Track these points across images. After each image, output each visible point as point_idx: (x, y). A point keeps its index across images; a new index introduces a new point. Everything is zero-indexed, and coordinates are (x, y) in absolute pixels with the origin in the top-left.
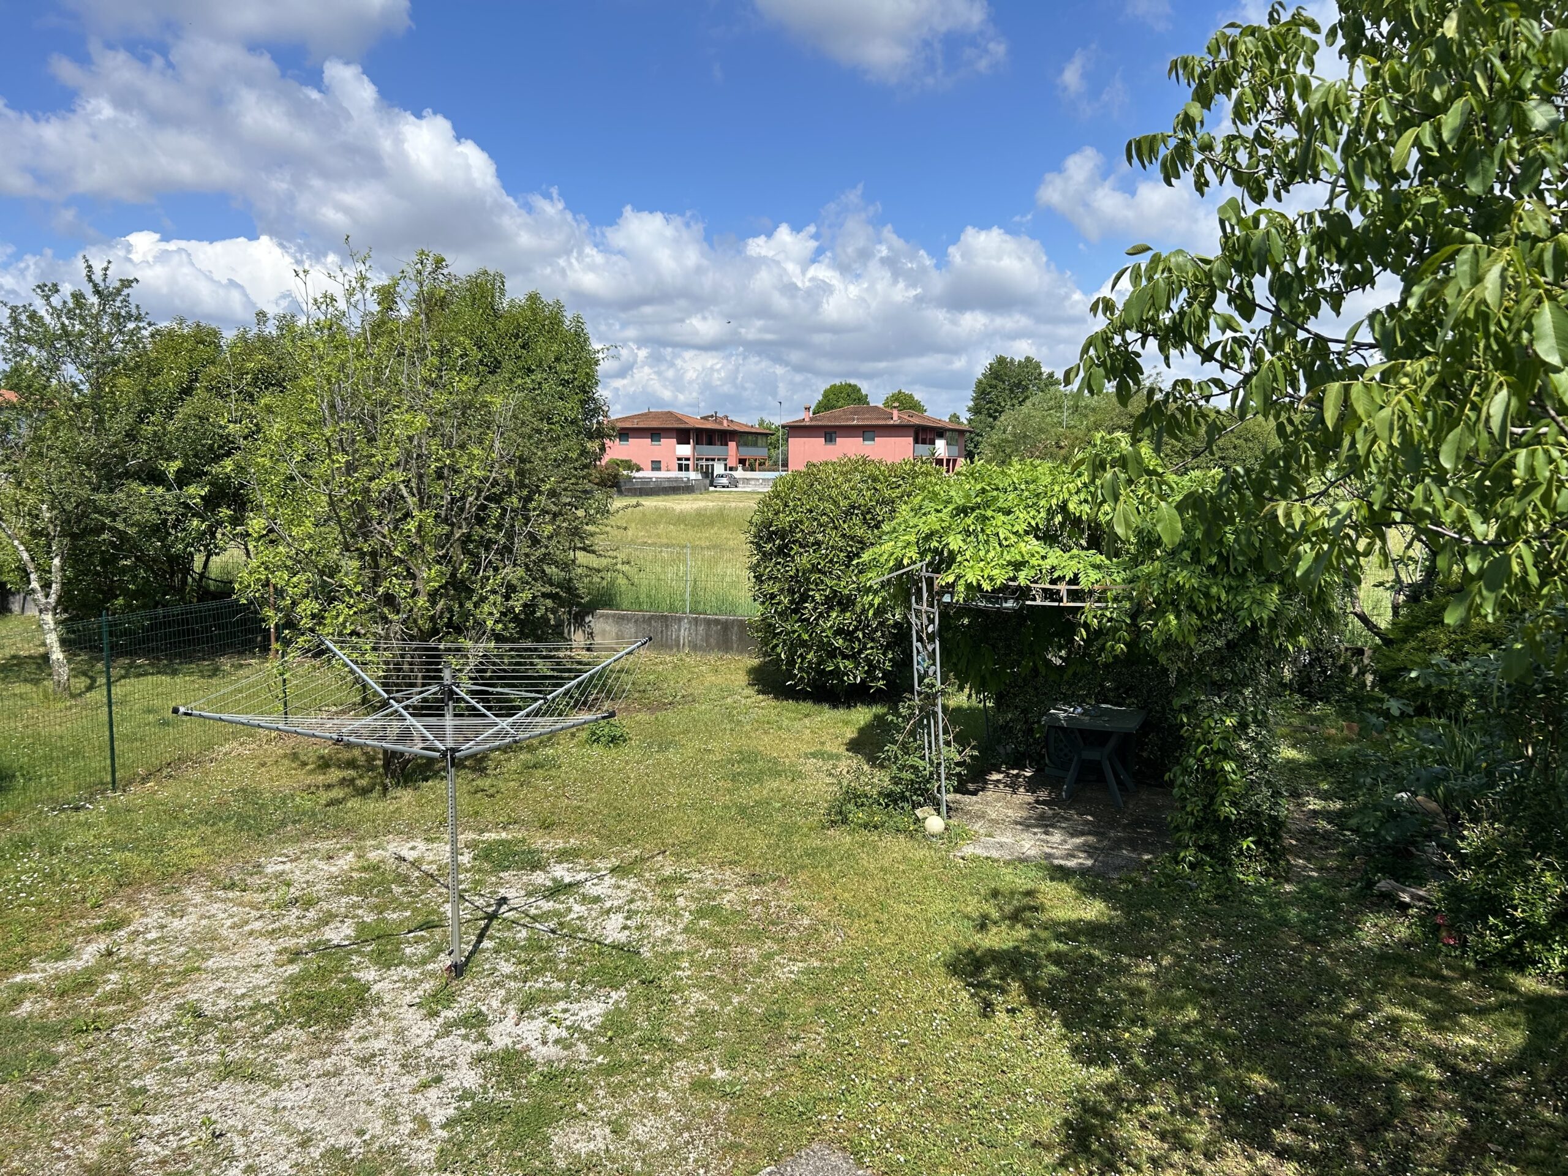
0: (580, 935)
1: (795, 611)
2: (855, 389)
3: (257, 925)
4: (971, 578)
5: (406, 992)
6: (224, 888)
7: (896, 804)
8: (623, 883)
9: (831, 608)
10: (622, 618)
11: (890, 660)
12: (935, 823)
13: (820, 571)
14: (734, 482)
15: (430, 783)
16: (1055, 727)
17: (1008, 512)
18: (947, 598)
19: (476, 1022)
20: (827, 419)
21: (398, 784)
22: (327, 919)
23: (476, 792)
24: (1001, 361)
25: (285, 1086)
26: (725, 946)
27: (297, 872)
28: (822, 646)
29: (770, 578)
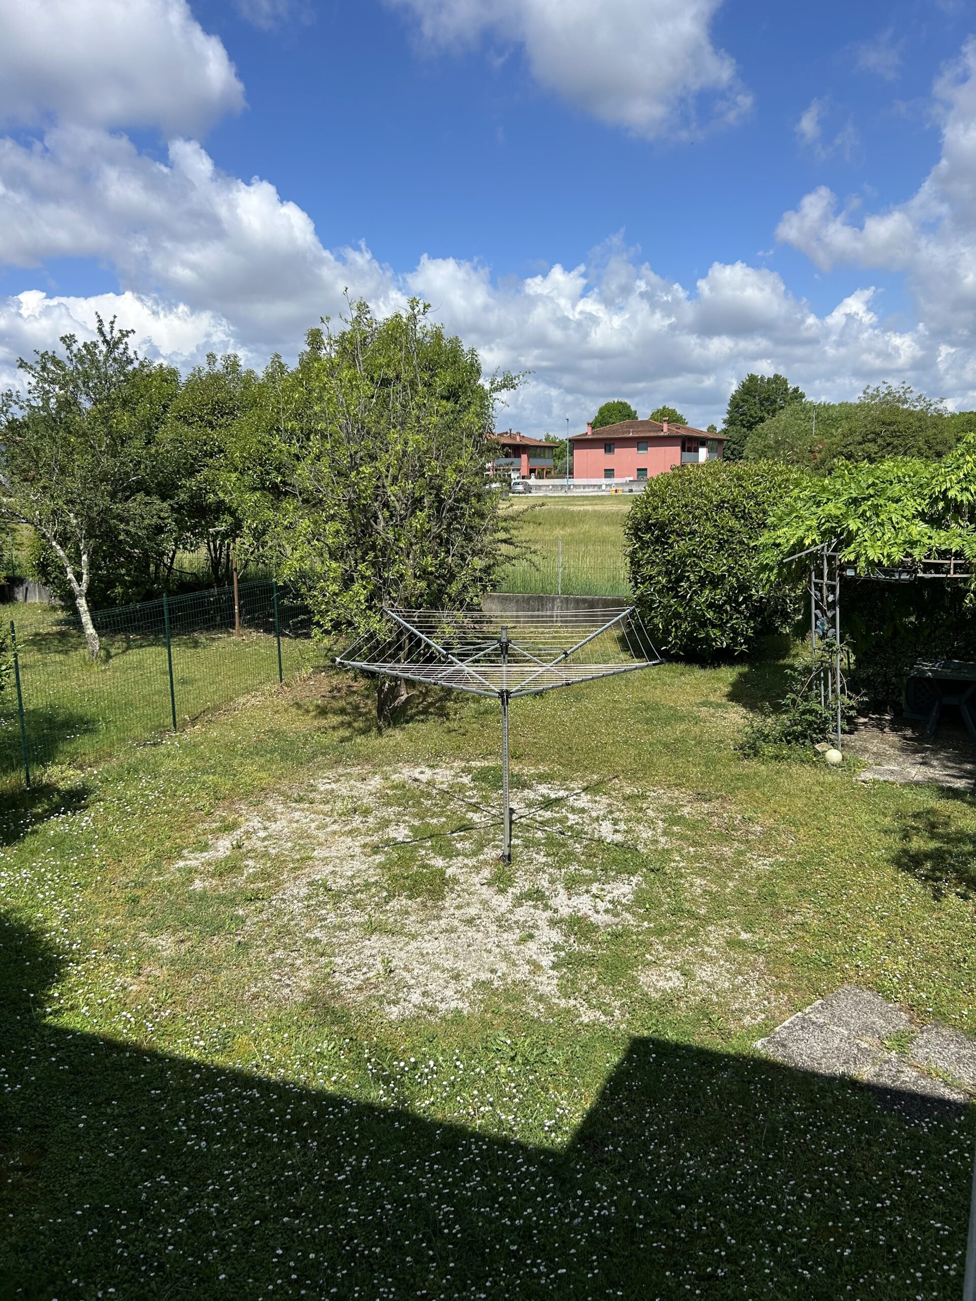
0: (584, 836)
1: (672, 589)
2: (625, 406)
3: (335, 827)
4: (873, 555)
5: (473, 875)
6: (296, 801)
7: (797, 740)
8: (597, 798)
9: (703, 586)
10: (506, 599)
11: (752, 628)
12: (834, 755)
13: (695, 555)
14: (528, 489)
15: (410, 725)
16: (921, 679)
17: (897, 501)
18: (850, 573)
19: (537, 896)
20: (605, 432)
21: (389, 725)
22: (385, 824)
23: (450, 732)
24: (752, 378)
25: (420, 939)
26: (703, 845)
27: (342, 788)
28: (695, 617)
29: (648, 563)
